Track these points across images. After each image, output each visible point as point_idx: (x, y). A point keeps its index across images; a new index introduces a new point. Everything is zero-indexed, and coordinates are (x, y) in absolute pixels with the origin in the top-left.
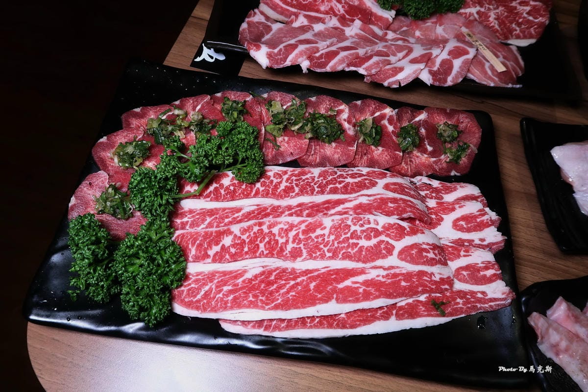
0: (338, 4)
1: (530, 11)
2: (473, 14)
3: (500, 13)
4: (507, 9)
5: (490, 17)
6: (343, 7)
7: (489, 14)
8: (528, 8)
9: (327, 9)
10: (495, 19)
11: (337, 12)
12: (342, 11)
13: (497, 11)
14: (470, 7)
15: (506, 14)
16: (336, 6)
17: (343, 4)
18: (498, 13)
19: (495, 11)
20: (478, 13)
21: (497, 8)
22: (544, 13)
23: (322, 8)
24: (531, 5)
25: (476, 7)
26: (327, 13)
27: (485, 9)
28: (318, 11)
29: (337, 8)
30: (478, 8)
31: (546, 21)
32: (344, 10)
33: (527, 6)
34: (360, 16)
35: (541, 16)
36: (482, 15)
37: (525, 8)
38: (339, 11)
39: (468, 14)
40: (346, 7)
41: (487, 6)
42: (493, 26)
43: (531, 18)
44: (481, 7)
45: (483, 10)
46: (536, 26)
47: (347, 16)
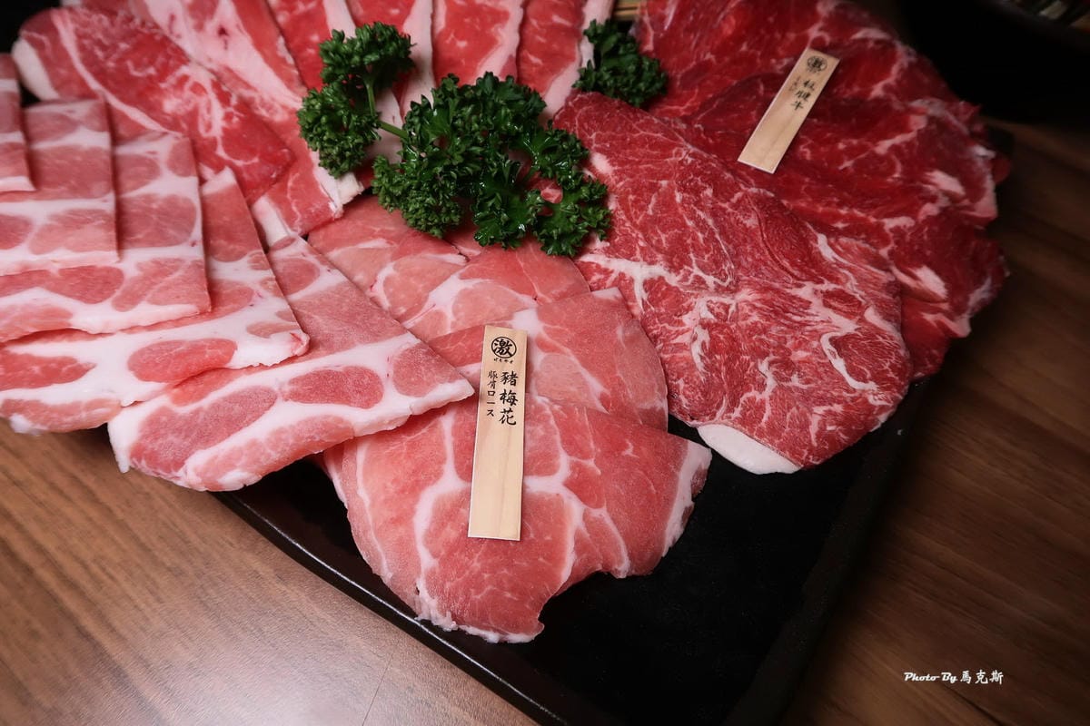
0: (216, 105)
1: (848, 337)
2: (632, 280)
3: (732, 309)
4: (765, 302)
5: (690, 308)
6: (228, 117)
7: (692, 299)
8: (847, 326)
9: (182, 112)
10: (705, 325)
11: (202, 130)
12: (217, 131)
13: (726, 300)
14: (630, 256)
15: (755, 318)
16: (209, 110)
17: (230, 109)
18: (727, 308)
19: (715, 299)
20: (650, 285)
21: (733, 290)
22: (891, 375)
23: (170, 105)
24: (862, 320)
25: (652, 263)
26: (172, 123)
27: (685, 279)
28: (153, 110)
29: (207, 116)
30: (659, 270)
31: (882, 408)
32: (225, 130)
33: (849, 315)
34: (256, 160)
35: (879, 378)
36: (664, 296)
37: (838, 320)
38: (209, 127)
39: (614, 276)
40: (235, 120)
41: (696, 271)
42: (682, 347)
43: (839, 365)
44: (674, 268)
45: (673, 280)
46: (838, 408)
47: (221, 152)
